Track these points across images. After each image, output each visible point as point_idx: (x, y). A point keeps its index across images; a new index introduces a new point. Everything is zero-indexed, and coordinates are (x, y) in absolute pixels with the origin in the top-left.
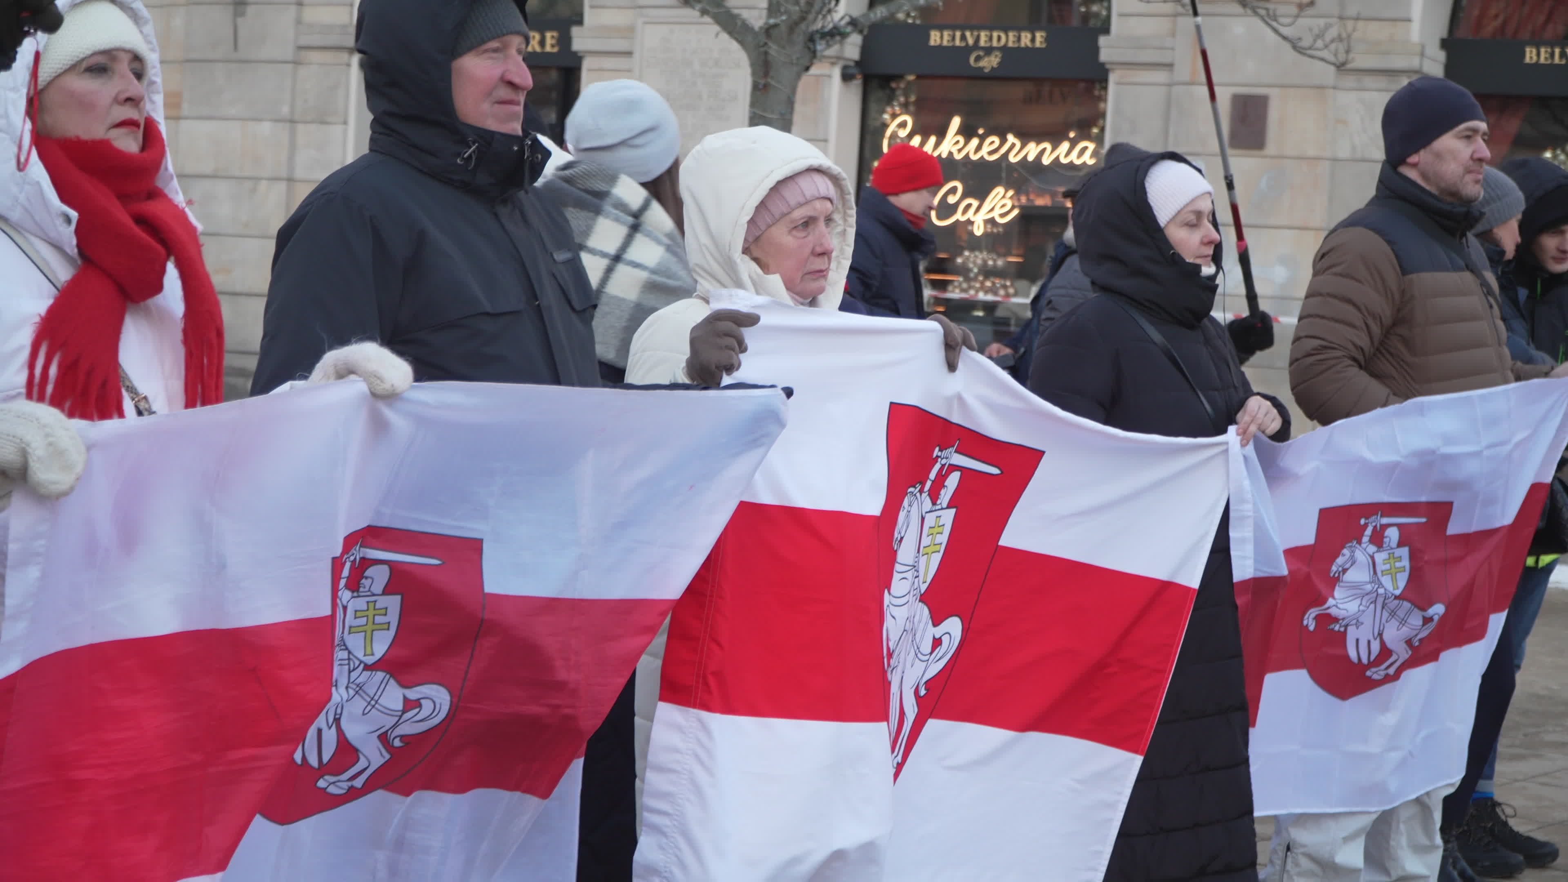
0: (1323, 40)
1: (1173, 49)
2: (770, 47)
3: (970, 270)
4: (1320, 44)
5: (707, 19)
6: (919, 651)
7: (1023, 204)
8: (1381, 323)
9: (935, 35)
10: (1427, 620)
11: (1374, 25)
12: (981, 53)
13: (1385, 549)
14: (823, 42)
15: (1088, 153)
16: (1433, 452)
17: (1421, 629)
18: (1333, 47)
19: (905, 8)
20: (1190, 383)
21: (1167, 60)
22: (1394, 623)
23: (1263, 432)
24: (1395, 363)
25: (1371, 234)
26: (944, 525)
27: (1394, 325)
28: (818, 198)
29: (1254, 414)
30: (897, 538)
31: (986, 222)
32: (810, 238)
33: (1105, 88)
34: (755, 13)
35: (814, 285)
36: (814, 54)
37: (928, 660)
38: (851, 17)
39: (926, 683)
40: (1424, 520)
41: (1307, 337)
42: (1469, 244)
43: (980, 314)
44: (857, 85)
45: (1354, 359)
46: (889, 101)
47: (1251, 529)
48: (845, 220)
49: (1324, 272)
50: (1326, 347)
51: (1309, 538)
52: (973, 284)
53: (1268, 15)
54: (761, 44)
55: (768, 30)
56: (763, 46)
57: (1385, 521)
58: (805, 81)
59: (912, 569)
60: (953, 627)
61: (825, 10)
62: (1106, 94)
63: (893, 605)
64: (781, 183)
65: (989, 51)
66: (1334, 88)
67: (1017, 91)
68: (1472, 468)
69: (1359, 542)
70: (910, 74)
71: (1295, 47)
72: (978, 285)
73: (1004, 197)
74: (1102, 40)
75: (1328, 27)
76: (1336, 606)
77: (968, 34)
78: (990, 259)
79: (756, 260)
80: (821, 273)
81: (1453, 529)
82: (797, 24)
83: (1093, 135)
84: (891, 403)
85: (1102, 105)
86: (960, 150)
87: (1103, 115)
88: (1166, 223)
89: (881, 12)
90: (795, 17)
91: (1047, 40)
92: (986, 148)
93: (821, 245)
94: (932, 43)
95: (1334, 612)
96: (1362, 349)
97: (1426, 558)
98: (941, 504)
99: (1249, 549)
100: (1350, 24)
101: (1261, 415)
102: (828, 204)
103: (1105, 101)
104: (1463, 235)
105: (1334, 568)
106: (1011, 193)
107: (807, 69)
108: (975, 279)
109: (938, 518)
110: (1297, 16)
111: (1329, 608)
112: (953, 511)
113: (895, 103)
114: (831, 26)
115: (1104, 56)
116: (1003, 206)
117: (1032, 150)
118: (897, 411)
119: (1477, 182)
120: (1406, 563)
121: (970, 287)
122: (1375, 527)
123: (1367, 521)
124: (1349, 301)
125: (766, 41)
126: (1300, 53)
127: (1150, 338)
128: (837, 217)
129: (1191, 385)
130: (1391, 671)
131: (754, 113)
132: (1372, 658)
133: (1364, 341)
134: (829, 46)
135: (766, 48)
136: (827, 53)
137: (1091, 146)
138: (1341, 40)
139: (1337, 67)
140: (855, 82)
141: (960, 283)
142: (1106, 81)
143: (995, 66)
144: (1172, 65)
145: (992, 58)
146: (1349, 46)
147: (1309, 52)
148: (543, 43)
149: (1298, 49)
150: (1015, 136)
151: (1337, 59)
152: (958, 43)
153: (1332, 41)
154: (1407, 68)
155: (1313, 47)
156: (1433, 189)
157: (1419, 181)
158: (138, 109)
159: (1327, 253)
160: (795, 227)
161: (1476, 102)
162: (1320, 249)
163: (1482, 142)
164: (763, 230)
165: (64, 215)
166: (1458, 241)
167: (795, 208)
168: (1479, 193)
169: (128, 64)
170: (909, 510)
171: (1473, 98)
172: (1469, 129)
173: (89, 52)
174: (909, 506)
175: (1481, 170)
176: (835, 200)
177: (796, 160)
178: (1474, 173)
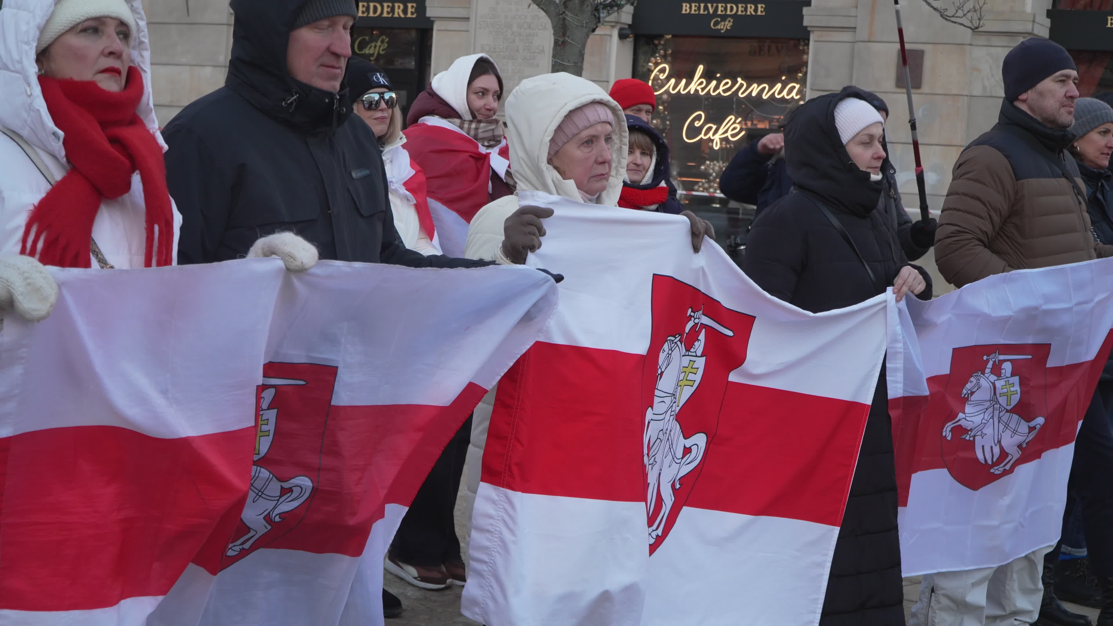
0: (963, 11)
1: (856, 17)
2: (567, 15)
3: (710, 175)
4: (960, 13)
6: (675, 456)
7: (748, 127)
8: (1000, 213)
9: (686, 6)
10: (1031, 429)
12: (719, 19)
13: (1003, 378)
14: (605, 11)
15: (795, 91)
16: (1036, 308)
17: (1028, 436)
18: (969, 15)
20: (858, 254)
21: (853, 26)
22: (1008, 433)
23: (912, 292)
24: (1010, 243)
25: (995, 150)
26: (697, 368)
27: (1010, 216)
28: (599, 123)
29: (905, 278)
30: (659, 372)
31: (722, 140)
32: (594, 152)
33: (808, 45)
35: (598, 185)
36: (598, 20)
37: (680, 463)
39: (679, 479)
40: (1030, 357)
41: (947, 224)
42: (1065, 158)
43: (718, 205)
44: (629, 42)
45: (980, 240)
46: (653, 55)
47: (902, 362)
48: (621, 141)
49: (960, 177)
50: (960, 232)
51: (946, 370)
52: (712, 184)
54: (561, 12)
55: (566, 3)
56: (562, 14)
57: (1002, 357)
58: (592, 38)
59: (672, 396)
60: (700, 440)
62: (808, 49)
63: (653, 419)
64: (572, 113)
65: (724, 18)
66: (970, 45)
67: (745, 46)
68: (1065, 319)
69: (983, 373)
70: (668, 34)
71: (942, 16)
73: (734, 122)
74: (805, 10)
75: (966, 1)
76: (965, 419)
77: (709, 5)
79: (556, 168)
80: (604, 177)
81: (1051, 363)
83: (799, 78)
84: (654, 275)
85: (805, 57)
86: (703, 89)
87: (806, 64)
88: (847, 141)
91: (765, 9)
92: (721, 88)
93: (602, 156)
94: (684, 12)
95: (963, 423)
96: (986, 232)
97: (1032, 384)
98: (695, 352)
99: (900, 376)
101: (910, 279)
102: (608, 127)
103: (808, 53)
104: (1061, 151)
105: (964, 391)
106: (739, 120)
107: (594, 30)
108: (714, 181)
109: (693, 362)
111: (959, 420)
112: (704, 359)
113: (657, 55)
115: (806, 22)
116: (734, 129)
117: (755, 89)
118: (657, 279)
119: (1070, 113)
120: (1017, 388)
121: (710, 187)
122: (995, 362)
123: (988, 358)
124: (978, 199)
125: (564, 10)
126: (946, 19)
127: (832, 224)
128: (615, 137)
129: (859, 258)
130: (1007, 467)
131: (555, 61)
132: (995, 460)
133: (987, 227)
134: (609, 14)
135: (564, 16)
136: (607, 19)
137: (798, 86)
138: (975, 11)
139: (972, 29)
140: (628, 39)
141: (703, 184)
142: (808, 40)
143: (728, 28)
144: (855, 28)
145: (727, 23)
146: (981, 15)
147: (953, 19)
148: (405, 11)
149: (944, 16)
150: (742, 79)
151: (973, 25)
152: (702, 12)
153: (969, 11)
154: (1024, 31)
155: (955, 16)
156: (1039, 118)
157: (1029, 112)
158: (122, 61)
159: (963, 164)
160: (583, 144)
161: (1069, 56)
162: (958, 160)
163: (1073, 85)
164: (561, 146)
165: (54, 134)
166: (1057, 156)
167: (583, 130)
168: (1071, 121)
169: (115, 29)
170: (670, 353)
171: (1067, 53)
172: (1063, 75)
173: (85, 18)
174: (669, 350)
175: (1072, 105)
176: (614, 123)
177: (584, 96)
178: (1067, 106)
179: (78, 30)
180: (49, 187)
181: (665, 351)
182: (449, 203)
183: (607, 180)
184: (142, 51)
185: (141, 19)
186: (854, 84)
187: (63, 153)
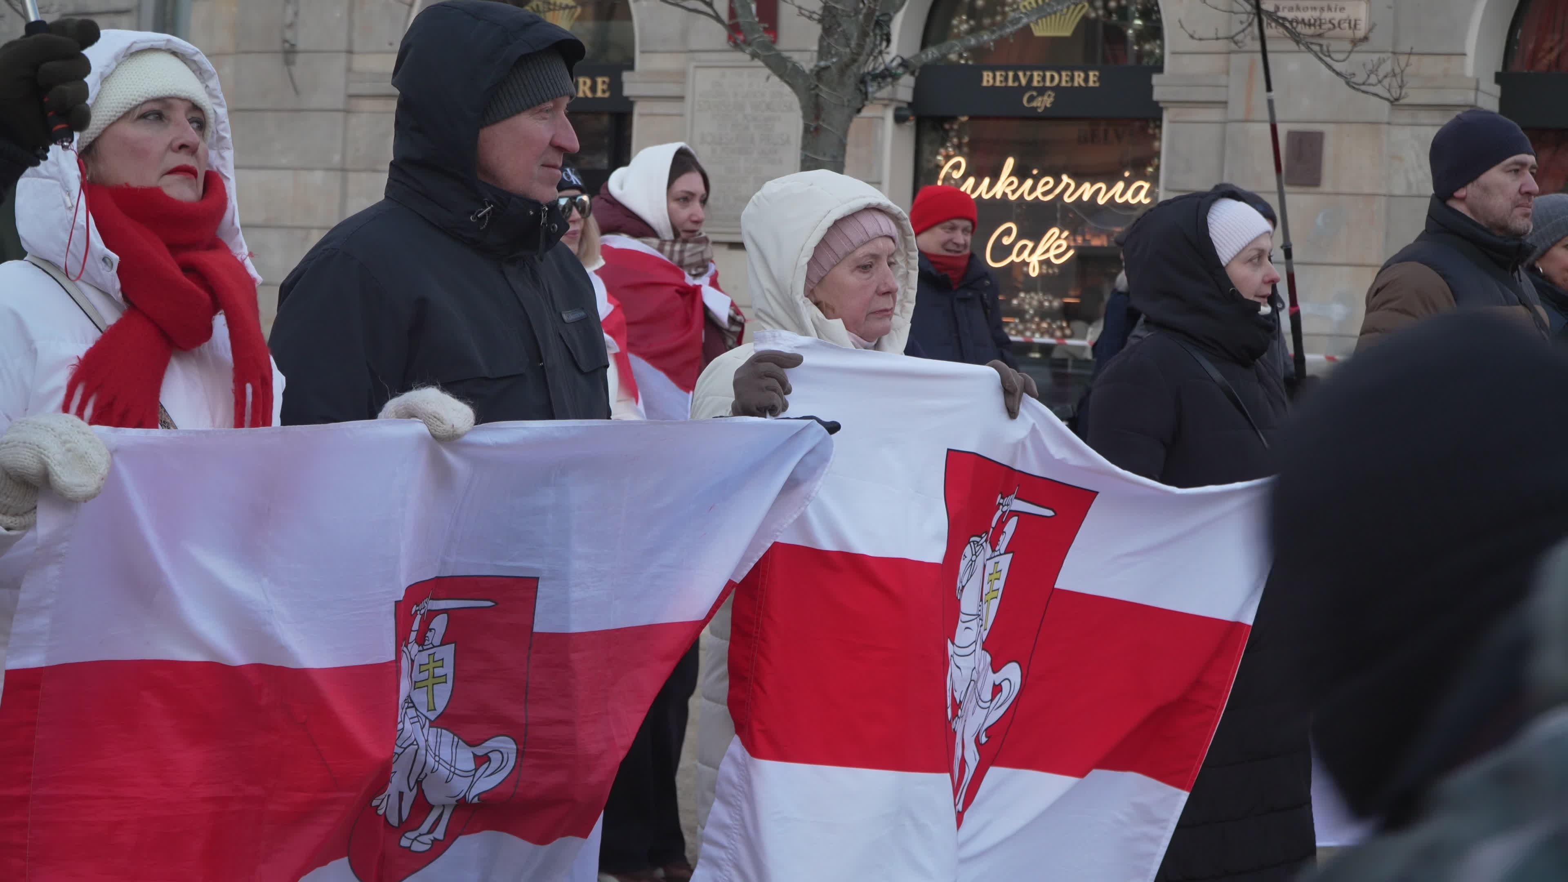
0: (1377, 75)
1: (1227, 87)
2: (821, 90)
3: (1025, 312)
4: (1373, 79)
5: (758, 63)
6: (980, 698)
7: (1079, 245)
9: (988, 75)
11: (1427, 60)
12: (1035, 93)
14: (875, 84)
15: (1143, 193)
18: (1386, 82)
19: (957, 49)
20: (1249, 421)
21: (1223, 99)
25: (1425, 268)
26: (1001, 571)
28: (881, 237)
30: (959, 587)
31: (1041, 263)
32: (874, 278)
33: (1160, 127)
34: (807, 56)
35: (878, 326)
36: (865, 96)
37: (989, 707)
38: (902, 58)
39: (986, 730)
42: (1520, 278)
43: (1037, 355)
44: (910, 127)
46: (943, 144)
48: (908, 263)
49: (1377, 308)
52: (1029, 325)
53: (1322, 51)
54: (812, 86)
55: (819, 73)
56: (813, 89)
58: (857, 122)
59: (977, 618)
60: (1013, 673)
61: (877, 51)
62: (1161, 133)
63: (957, 655)
65: (1042, 91)
66: (1389, 123)
67: (1072, 131)
70: (963, 115)
71: (1348, 83)
72: (1034, 327)
73: (1059, 238)
74: (1156, 79)
75: (1381, 62)
77: (1021, 74)
78: (1045, 300)
79: (817, 304)
80: (887, 313)
82: (848, 66)
83: (1148, 174)
84: (949, 450)
85: (1156, 144)
86: (1014, 192)
87: (1158, 154)
88: (1228, 260)
89: (932, 53)
90: (846, 59)
91: (1100, 79)
92: (1040, 190)
93: (885, 284)
94: (985, 84)
98: (999, 550)
100: (1403, 59)
102: (892, 243)
103: (1160, 139)
104: (1515, 269)
106: (1066, 234)
107: (859, 111)
108: (1031, 320)
109: (997, 564)
110: (1350, 52)
112: (1010, 556)
113: (949, 144)
114: (882, 67)
115: (1157, 95)
116: (1059, 247)
117: (1087, 191)
118: (954, 456)
119: (1526, 215)
121: (1026, 329)
125: (816, 83)
126: (1354, 88)
127: (1210, 376)
128: (899, 259)
131: (806, 156)
134: (880, 88)
135: (817, 91)
136: (879, 95)
137: (1147, 186)
138: (1395, 75)
139: (1391, 102)
140: (908, 124)
141: (1016, 325)
142: (1160, 120)
143: (1048, 105)
144: (1226, 103)
145: (1046, 98)
146: (1402, 81)
147: (1363, 88)
148: (593, 88)
149: (1352, 84)
150: (1070, 177)
151: (1391, 94)
152: (1010, 83)
153: (1386, 77)
154: (1462, 103)
155: (1367, 83)
156: (1483, 223)
157: (1469, 215)
158: (197, 157)
159: (1383, 287)
160: (858, 267)
161: (1524, 135)
162: (1374, 283)
163: (1530, 175)
164: (828, 270)
165: (105, 259)
166: (1510, 273)
167: (859, 247)
168: (1528, 226)
169: (186, 115)
170: (973, 559)
171: (1522, 132)
172: (1516, 163)
173: (143, 100)
174: (973, 555)
175: (1530, 204)
176: (897, 240)
177: (854, 199)
178: (1523, 206)
179: (136, 116)
180: (99, 334)
181: (966, 557)
182: (655, 359)
183: (890, 320)
184: (221, 151)
185: (220, 105)
186: (1226, 180)
187: (118, 285)
